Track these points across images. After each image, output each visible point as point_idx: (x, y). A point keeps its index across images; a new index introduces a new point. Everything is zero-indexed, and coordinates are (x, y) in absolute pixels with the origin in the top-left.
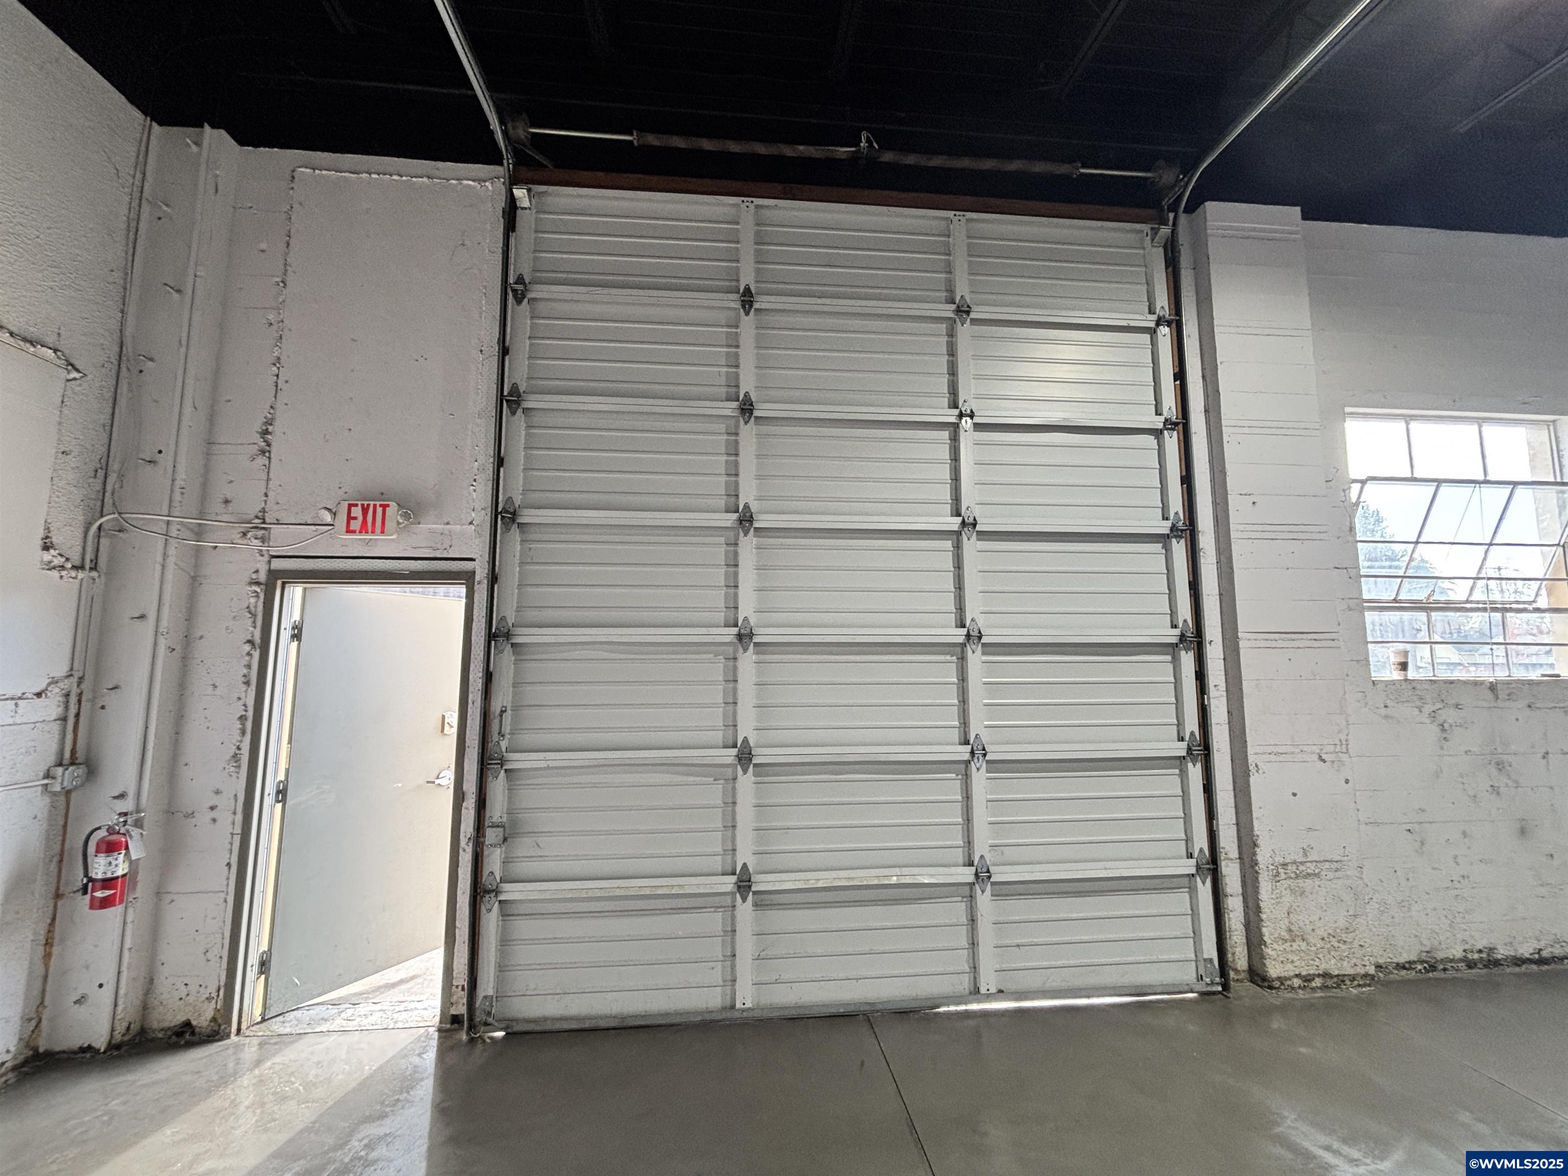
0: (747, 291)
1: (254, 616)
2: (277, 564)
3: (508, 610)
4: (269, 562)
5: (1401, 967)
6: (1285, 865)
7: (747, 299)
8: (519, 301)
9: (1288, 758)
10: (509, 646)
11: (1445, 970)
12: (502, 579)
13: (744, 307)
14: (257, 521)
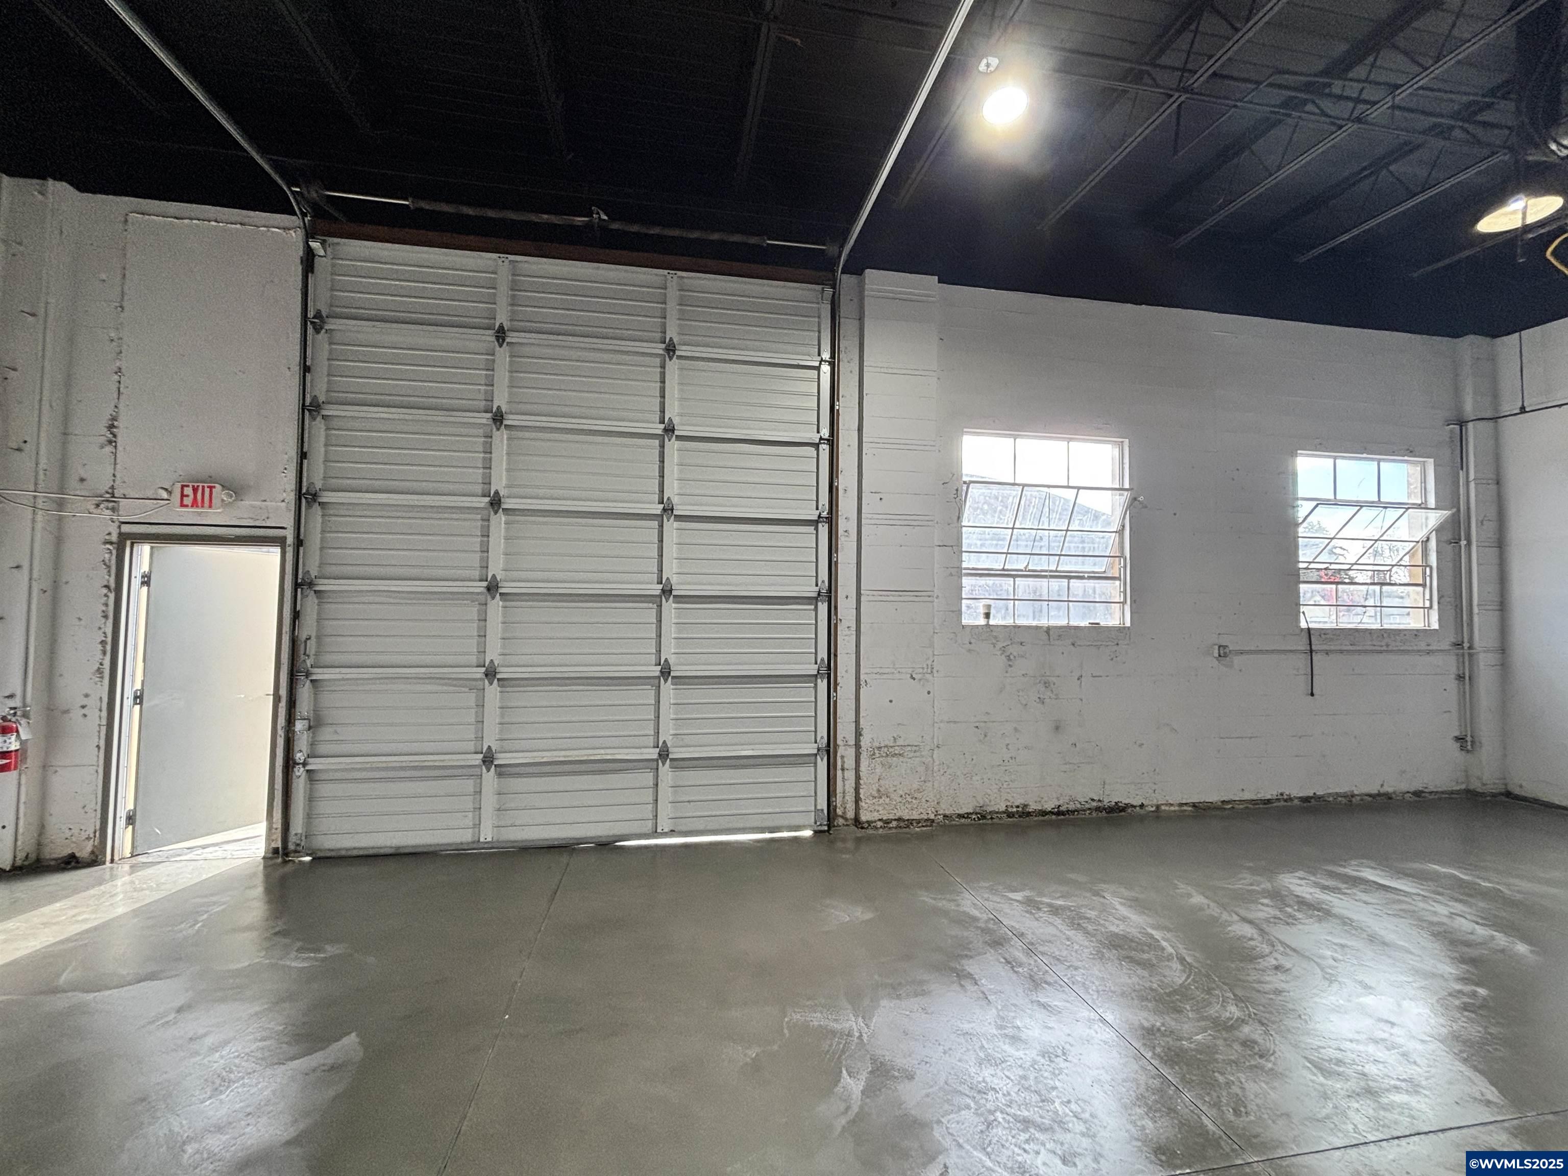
0: (501, 327)
1: (109, 567)
2: (126, 529)
3: (312, 565)
4: (119, 527)
5: (960, 816)
6: (879, 748)
7: (501, 335)
8: (317, 330)
9: (890, 676)
10: (313, 592)
11: (992, 818)
12: (307, 543)
13: (498, 341)
14: (108, 495)
